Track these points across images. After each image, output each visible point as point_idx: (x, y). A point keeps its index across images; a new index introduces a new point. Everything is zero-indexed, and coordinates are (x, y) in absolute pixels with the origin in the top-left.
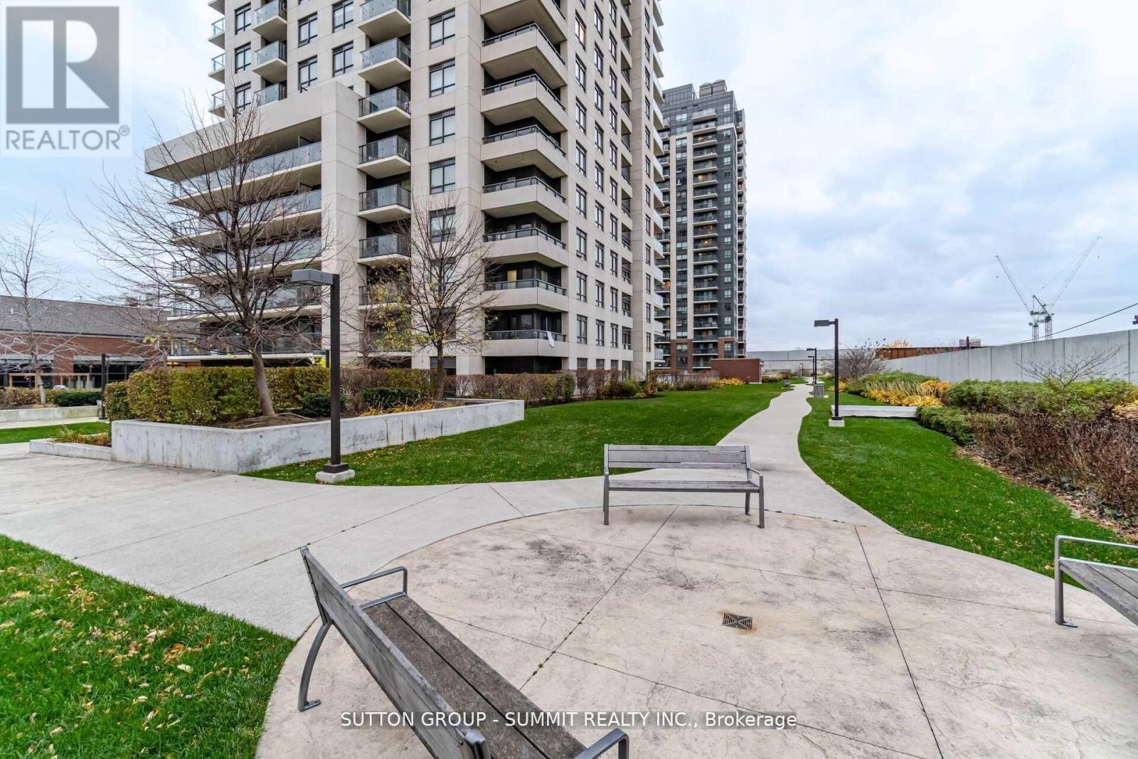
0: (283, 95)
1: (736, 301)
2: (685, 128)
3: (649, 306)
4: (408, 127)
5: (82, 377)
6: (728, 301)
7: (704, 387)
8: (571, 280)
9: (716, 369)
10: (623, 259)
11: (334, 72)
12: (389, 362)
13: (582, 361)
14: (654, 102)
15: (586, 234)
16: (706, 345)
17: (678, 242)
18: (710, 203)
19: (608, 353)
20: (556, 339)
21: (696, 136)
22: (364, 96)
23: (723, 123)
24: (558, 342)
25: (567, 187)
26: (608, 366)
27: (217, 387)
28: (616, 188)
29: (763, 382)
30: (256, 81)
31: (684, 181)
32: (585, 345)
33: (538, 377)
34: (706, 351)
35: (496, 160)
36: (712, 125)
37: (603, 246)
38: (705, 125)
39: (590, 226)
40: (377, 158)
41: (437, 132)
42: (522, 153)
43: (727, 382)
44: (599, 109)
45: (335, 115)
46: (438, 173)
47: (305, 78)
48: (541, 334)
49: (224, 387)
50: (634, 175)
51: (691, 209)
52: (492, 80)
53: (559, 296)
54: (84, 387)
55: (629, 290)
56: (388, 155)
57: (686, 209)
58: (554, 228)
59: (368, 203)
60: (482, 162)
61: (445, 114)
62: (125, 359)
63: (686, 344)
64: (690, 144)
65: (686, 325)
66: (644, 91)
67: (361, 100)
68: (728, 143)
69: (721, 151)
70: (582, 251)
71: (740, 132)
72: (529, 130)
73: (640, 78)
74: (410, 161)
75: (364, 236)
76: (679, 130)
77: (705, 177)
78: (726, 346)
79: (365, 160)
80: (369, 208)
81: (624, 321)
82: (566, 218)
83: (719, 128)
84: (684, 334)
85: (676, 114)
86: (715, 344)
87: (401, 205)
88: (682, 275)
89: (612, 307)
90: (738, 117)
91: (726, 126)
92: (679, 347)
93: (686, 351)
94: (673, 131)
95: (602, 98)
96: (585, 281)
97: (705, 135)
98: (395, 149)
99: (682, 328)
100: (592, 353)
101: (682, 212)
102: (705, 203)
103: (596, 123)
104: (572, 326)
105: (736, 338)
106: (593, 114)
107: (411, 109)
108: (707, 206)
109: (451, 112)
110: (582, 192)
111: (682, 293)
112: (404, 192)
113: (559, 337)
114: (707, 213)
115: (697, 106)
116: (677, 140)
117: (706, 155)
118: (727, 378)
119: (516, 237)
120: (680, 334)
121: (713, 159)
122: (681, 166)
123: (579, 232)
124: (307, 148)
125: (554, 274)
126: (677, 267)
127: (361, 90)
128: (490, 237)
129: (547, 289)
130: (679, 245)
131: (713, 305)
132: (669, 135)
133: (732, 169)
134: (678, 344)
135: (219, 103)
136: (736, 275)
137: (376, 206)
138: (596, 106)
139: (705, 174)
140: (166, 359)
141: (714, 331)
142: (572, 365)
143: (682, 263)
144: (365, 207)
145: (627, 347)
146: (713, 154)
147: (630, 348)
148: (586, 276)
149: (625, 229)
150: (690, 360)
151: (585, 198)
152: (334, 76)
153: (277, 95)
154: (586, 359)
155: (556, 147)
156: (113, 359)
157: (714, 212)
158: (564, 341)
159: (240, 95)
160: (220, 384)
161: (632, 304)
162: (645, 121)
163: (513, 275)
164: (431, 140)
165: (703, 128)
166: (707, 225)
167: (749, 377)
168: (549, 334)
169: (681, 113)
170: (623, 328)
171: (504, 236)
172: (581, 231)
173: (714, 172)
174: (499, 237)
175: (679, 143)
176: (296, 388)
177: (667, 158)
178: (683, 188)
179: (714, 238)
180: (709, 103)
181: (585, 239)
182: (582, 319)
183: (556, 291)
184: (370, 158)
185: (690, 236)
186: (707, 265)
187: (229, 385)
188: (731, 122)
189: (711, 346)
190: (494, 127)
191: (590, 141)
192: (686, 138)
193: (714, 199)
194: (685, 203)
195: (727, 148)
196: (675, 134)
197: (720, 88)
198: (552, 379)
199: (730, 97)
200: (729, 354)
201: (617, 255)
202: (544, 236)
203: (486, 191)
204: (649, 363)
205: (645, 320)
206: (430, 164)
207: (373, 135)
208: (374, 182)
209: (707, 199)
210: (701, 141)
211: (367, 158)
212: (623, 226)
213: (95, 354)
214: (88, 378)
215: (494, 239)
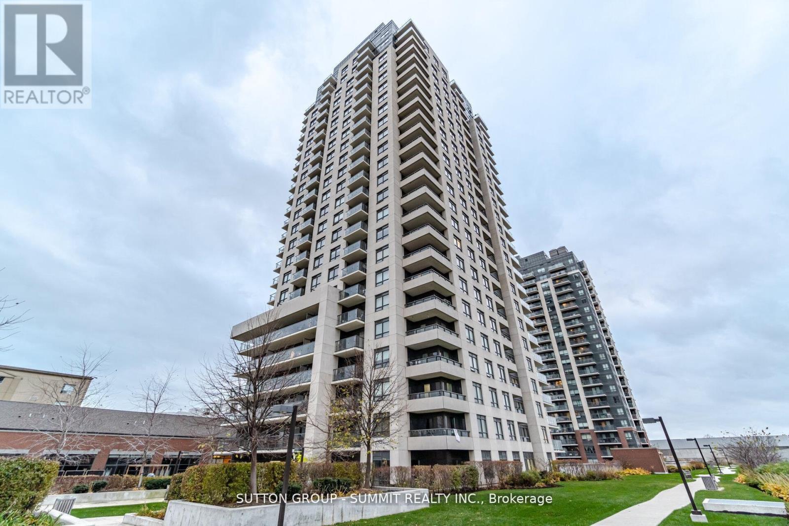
0: (303, 293)
1: (622, 394)
2: (545, 276)
3: (538, 404)
4: (364, 303)
5: (165, 467)
6: (615, 395)
7: (604, 477)
8: (469, 389)
9: (618, 459)
10: (509, 370)
11: (329, 279)
12: (342, 456)
13: (486, 453)
14: (514, 268)
15: (476, 356)
16: (607, 434)
17: (560, 350)
18: (577, 321)
19: (509, 446)
20: (461, 435)
21: (554, 280)
22: (342, 290)
23: (571, 271)
24: (463, 437)
25: (459, 327)
26: (510, 458)
27: (229, 477)
28: (495, 323)
29: (669, 471)
30: (291, 287)
31: (553, 308)
32: (487, 439)
33: (448, 468)
34: (609, 441)
35: (412, 316)
36: (563, 273)
37: (491, 362)
38: (559, 272)
39: (479, 349)
40: (347, 321)
41: (379, 304)
42: (428, 311)
43: (631, 471)
44: (475, 279)
45: (326, 301)
46: (379, 326)
47: (314, 284)
48: (449, 432)
49: (233, 477)
50: (508, 313)
51: (563, 327)
52: (409, 274)
53: (460, 401)
54: (164, 475)
55: (518, 393)
56: (353, 319)
57: (560, 327)
58: (453, 354)
59: (340, 347)
60: (405, 318)
61: (384, 295)
62: (191, 454)
63: (589, 434)
64: (552, 286)
65: (585, 417)
66: (505, 264)
67: (340, 292)
68: (579, 282)
69: (574, 287)
70: (475, 367)
71: (585, 274)
72: (431, 298)
73: (501, 258)
74: (364, 321)
75: (337, 367)
76: (541, 278)
77: (568, 304)
78: (626, 435)
79: (340, 323)
80: (340, 350)
81: (518, 417)
82: (460, 346)
83: (569, 273)
84: (585, 425)
85: (537, 269)
86: (616, 434)
87: (358, 347)
88: (570, 376)
89: (506, 406)
90: (581, 265)
91: (575, 271)
92: (584, 437)
93: (591, 441)
94: (537, 279)
95: (477, 273)
96: (480, 388)
97: (560, 279)
98: (356, 315)
99: (582, 419)
100: (494, 446)
101: (558, 329)
102: (573, 321)
103: (474, 287)
104: (473, 424)
105: (634, 428)
106: (471, 283)
107: (366, 294)
108: (575, 323)
109: (386, 293)
110: (470, 329)
111: (574, 390)
112: (361, 339)
113: (463, 433)
114: (576, 328)
115: (549, 263)
116: (541, 284)
117: (564, 290)
118: (631, 468)
119: (427, 362)
120: (581, 425)
121: (571, 293)
122: (549, 299)
123: (471, 355)
124: (311, 319)
125: (456, 385)
126: (564, 370)
127: (341, 287)
128: (411, 363)
129: (451, 396)
130: (562, 353)
131: (602, 398)
132: (536, 281)
133: (586, 297)
134: (582, 434)
135: (273, 299)
136: (615, 373)
137: (345, 348)
138: (473, 278)
139: (568, 302)
140: (213, 453)
141: (611, 421)
142: (477, 457)
143: (567, 366)
144: (338, 349)
145: (525, 439)
146: (569, 289)
147: (529, 440)
148: (480, 385)
149: (506, 348)
150: (597, 449)
151: (473, 332)
152: (328, 281)
153: (300, 294)
154: (490, 451)
155: (448, 305)
156: (184, 454)
157: (582, 327)
158: (469, 436)
159: (283, 295)
160: (231, 475)
161: (524, 403)
162: (509, 280)
163: (427, 387)
164: (376, 309)
165: (557, 275)
166: (579, 337)
167: (653, 467)
168: (455, 431)
169: (540, 268)
170: (519, 423)
171: (420, 362)
172: (472, 354)
173: (573, 301)
174: (416, 362)
175: (543, 285)
176: (275, 478)
177: (538, 295)
178: (553, 313)
179: (587, 346)
180: (558, 260)
181: (476, 359)
182: (482, 418)
183: (458, 398)
184: (343, 321)
185: (568, 345)
186: (588, 366)
187: (236, 476)
188: (576, 269)
189: (612, 436)
190: (411, 298)
191: (472, 298)
192: (547, 282)
193: (579, 318)
194: (558, 323)
195: (578, 284)
196: (539, 280)
197: (563, 251)
198: (459, 469)
199: (571, 255)
200: (631, 443)
201: (503, 367)
202: (446, 360)
203: (408, 335)
204: (549, 454)
205: (537, 416)
206: (375, 322)
207: (345, 309)
208: (344, 334)
209: (574, 319)
210: (558, 283)
211: (342, 321)
212: (505, 346)
213: (175, 451)
214: (168, 468)
215: (414, 364)
